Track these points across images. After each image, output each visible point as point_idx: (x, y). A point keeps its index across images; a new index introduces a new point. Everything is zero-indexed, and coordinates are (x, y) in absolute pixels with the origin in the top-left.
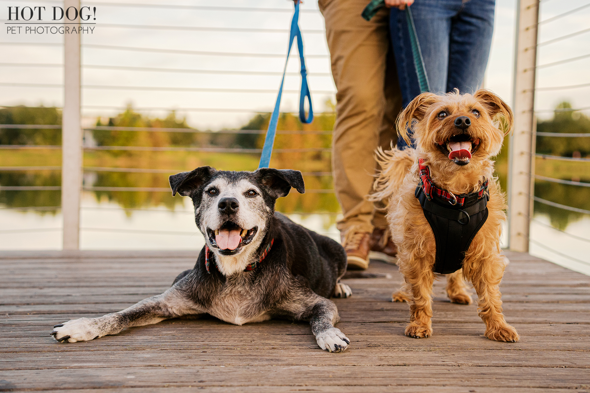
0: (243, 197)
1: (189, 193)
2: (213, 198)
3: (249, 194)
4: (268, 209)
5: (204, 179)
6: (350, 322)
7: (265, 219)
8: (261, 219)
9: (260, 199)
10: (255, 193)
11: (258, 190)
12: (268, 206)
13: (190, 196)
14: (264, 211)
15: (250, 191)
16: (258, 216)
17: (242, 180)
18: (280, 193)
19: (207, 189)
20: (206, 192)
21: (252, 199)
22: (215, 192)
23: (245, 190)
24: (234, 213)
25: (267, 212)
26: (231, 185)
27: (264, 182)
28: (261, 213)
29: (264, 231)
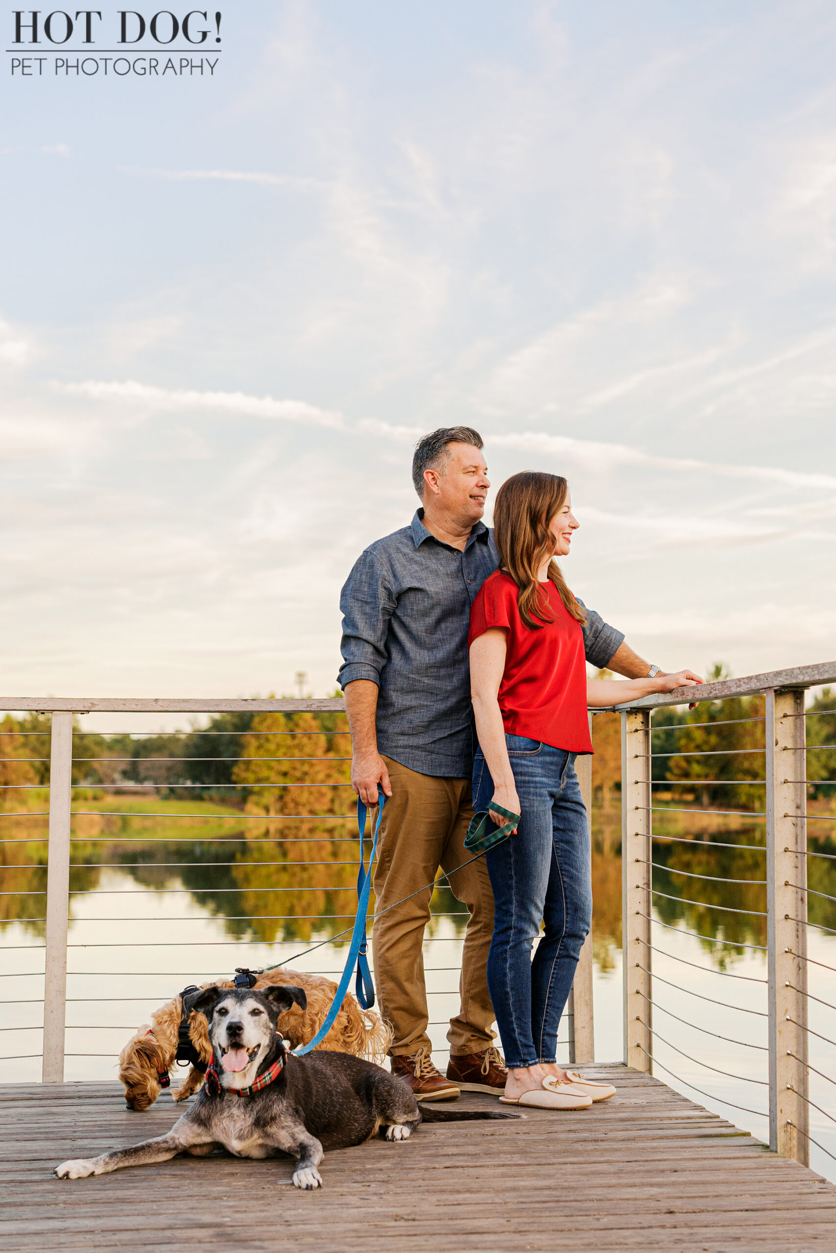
0: (250, 1016)
1: (202, 1010)
2: (223, 1018)
3: (255, 1013)
4: (272, 1026)
5: (215, 997)
6: (414, 1168)
7: (269, 1036)
8: (264, 1036)
9: (265, 1016)
10: (260, 1013)
11: (262, 1008)
12: (272, 1022)
13: (204, 1013)
14: (268, 1028)
15: (255, 1010)
16: (262, 1034)
17: (248, 999)
18: (284, 1007)
19: (217, 1008)
20: (217, 1012)
21: (256, 1018)
22: (224, 1012)
23: (250, 1009)
24: (239, 1035)
25: (271, 1029)
26: (238, 1004)
27: (271, 998)
28: (265, 1030)
29: (268, 1046)
